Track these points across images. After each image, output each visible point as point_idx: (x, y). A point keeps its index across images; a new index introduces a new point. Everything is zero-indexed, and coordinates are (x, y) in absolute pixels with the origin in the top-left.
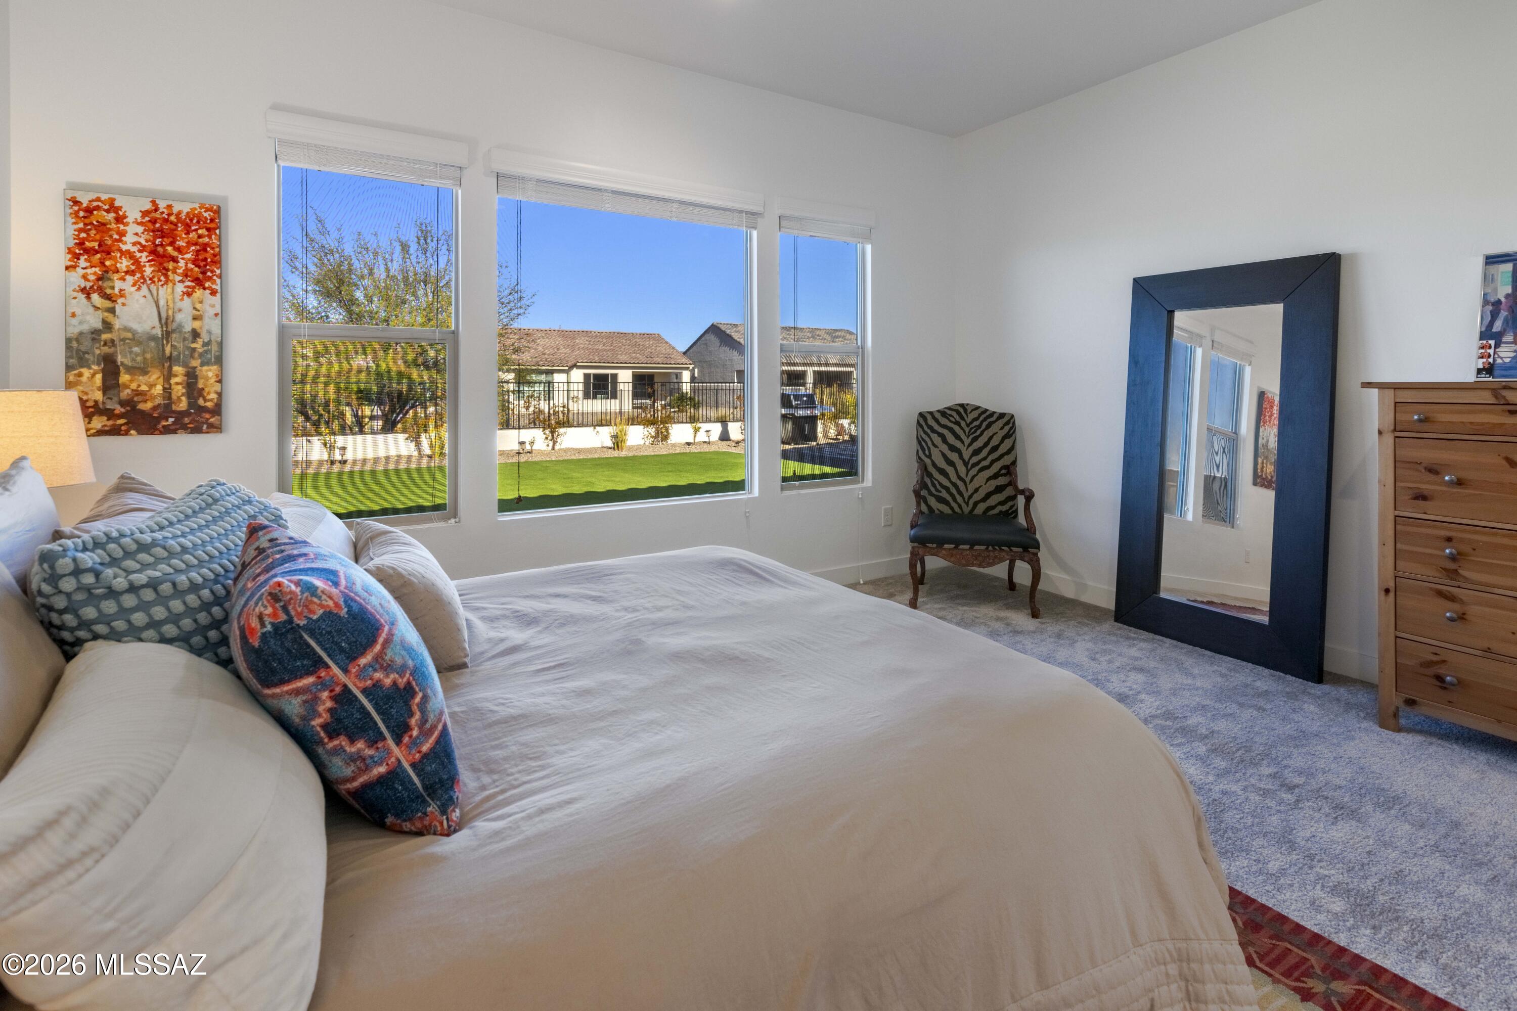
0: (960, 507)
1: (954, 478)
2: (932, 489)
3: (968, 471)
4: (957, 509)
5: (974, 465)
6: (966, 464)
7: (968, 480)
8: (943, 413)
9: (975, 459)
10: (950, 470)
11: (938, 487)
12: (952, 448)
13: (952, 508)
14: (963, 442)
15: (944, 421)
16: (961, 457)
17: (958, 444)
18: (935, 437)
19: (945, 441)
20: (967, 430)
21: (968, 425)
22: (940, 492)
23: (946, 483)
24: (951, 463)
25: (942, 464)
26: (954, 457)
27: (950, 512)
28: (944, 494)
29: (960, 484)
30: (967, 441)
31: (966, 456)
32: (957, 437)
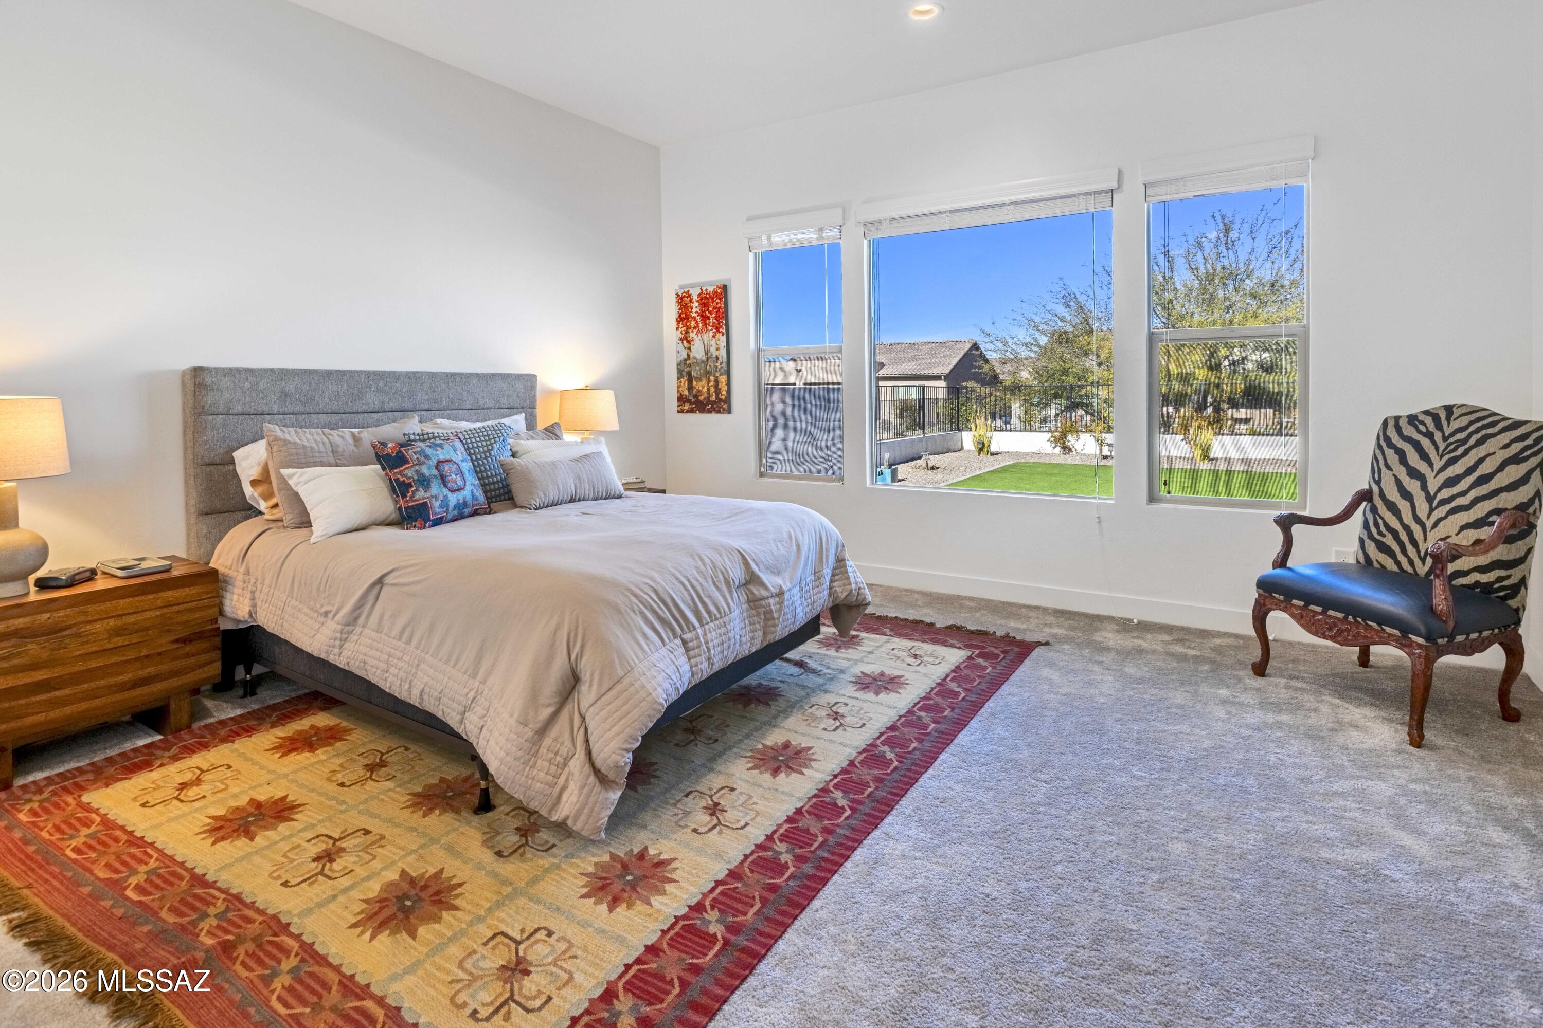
0: (1411, 563)
1: (1408, 518)
2: (1374, 530)
3: (1431, 510)
4: (1406, 565)
5: (1443, 502)
6: (1430, 499)
7: (1429, 524)
8: (1413, 420)
9: (1445, 493)
10: (1404, 506)
11: (1382, 528)
12: (1413, 473)
13: (1398, 563)
14: (1431, 465)
15: (1409, 431)
16: (1424, 487)
17: (1423, 467)
18: (1390, 453)
19: (1403, 460)
20: (1442, 446)
21: (1445, 439)
22: (1384, 536)
23: (1394, 523)
24: (1407, 495)
25: (1393, 495)
26: (1413, 486)
27: (1395, 568)
28: (1389, 540)
29: (1416, 529)
30: (1438, 464)
31: (1432, 487)
32: (1424, 456)
